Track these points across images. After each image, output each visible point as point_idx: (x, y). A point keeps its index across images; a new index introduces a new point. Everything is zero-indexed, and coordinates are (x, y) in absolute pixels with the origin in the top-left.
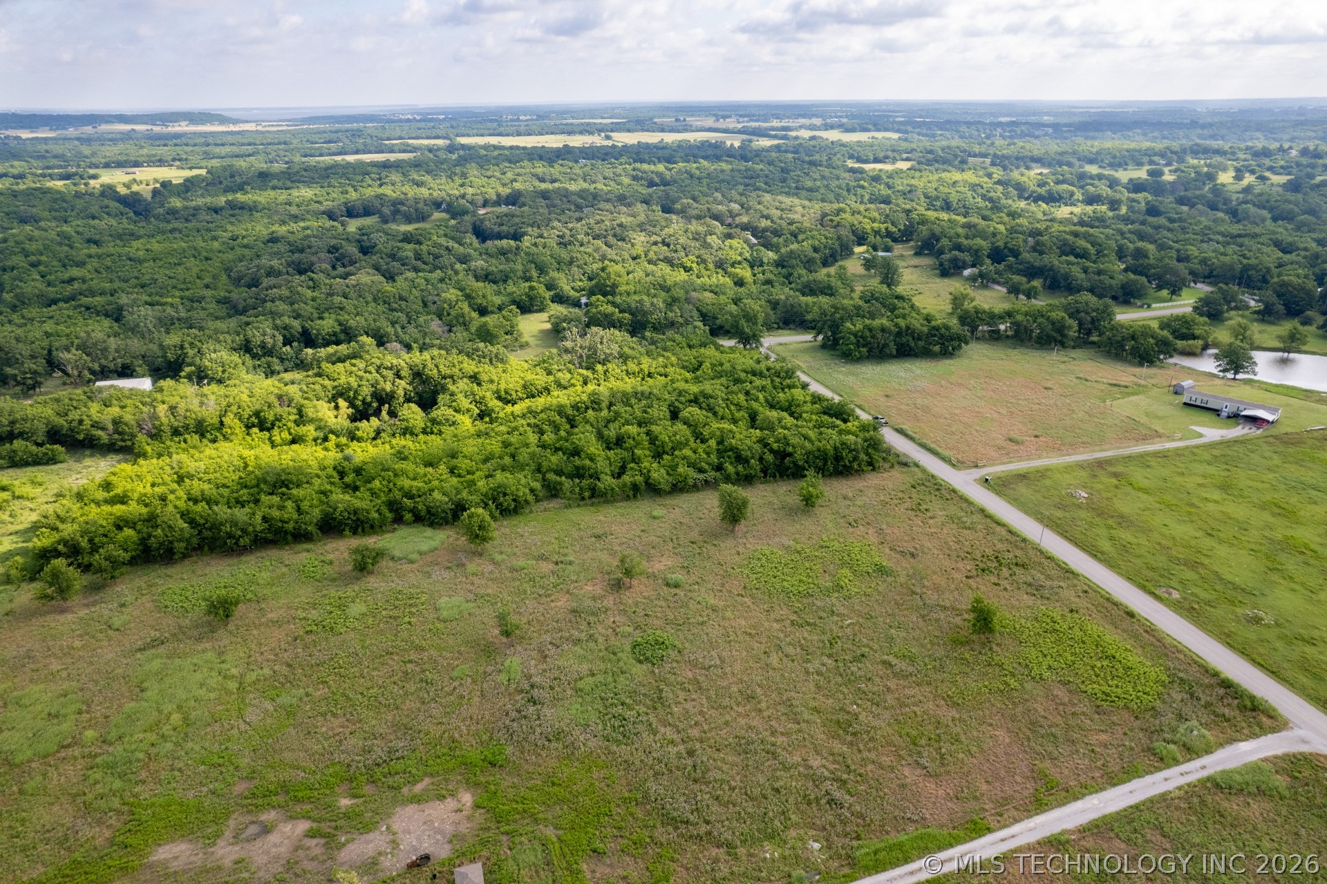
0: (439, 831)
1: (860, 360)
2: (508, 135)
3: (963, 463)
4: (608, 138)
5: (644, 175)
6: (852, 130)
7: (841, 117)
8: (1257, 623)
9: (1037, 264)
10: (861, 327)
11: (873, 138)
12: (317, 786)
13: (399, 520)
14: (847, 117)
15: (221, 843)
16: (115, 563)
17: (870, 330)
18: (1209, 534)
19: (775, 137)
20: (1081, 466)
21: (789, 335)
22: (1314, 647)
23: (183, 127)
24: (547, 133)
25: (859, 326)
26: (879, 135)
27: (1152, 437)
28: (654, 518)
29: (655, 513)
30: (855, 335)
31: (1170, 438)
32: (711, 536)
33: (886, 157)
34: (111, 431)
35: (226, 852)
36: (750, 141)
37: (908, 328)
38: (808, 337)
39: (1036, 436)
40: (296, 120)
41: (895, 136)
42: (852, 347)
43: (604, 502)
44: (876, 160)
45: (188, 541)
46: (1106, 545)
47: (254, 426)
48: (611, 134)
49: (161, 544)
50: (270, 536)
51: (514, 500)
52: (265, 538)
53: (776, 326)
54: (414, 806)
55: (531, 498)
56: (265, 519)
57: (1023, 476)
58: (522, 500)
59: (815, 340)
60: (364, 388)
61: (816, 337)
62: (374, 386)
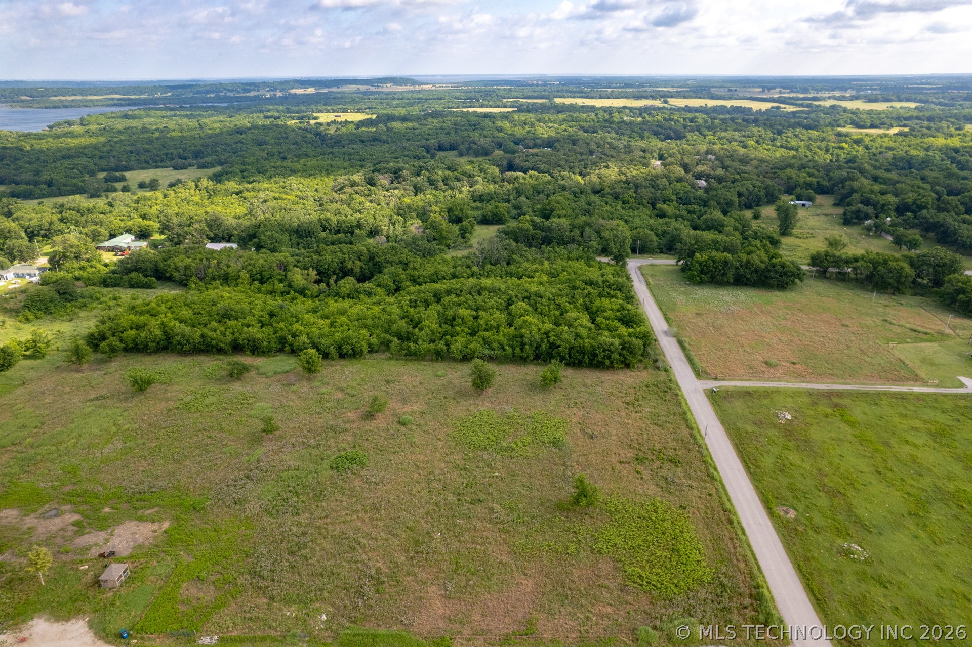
0: (135, 540)
1: (701, 283)
2: (592, 98)
3: (707, 374)
4: (666, 102)
5: (663, 131)
6: (876, 100)
7: (875, 89)
8: (846, 555)
9: (931, 220)
10: (707, 257)
11: (892, 107)
12: (101, 497)
13: (281, 350)
14: (880, 89)
15: (32, 515)
16: (113, 350)
17: (714, 261)
18: (879, 473)
19: (802, 105)
20: (810, 393)
21: (666, 258)
22: (883, 590)
23: (389, 88)
24: (622, 97)
25: (705, 257)
26: (898, 105)
27: (908, 380)
28: (437, 376)
29: (439, 373)
30: (700, 264)
31: (925, 383)
32: (462, 394)
33: (883, 124)
34: (182, 274)
35: (31, 521)
36: (778, 108)
37: (748, 262)
38: (673, 262)
39: (794, 363)
40: (459, 83)
41: (913, 105)
42: (696, 273)
43: (415, 360)
44: (873, 126)
45: (158, 343)
46: (768, 462)
47: (257, 280)
48: (668, 99)
49: (142, 342)
50: (203, 347)
51: (352, 349)
52: (200, 348)
53: (658, 251)
54: (136, 522)
55: (366, 349)
56: (202, 336)
57: (749, 393)
58: (358, 350)
59: (677, 265)
60: (335, 264)
61: (677, 262)
62: (342, 263)
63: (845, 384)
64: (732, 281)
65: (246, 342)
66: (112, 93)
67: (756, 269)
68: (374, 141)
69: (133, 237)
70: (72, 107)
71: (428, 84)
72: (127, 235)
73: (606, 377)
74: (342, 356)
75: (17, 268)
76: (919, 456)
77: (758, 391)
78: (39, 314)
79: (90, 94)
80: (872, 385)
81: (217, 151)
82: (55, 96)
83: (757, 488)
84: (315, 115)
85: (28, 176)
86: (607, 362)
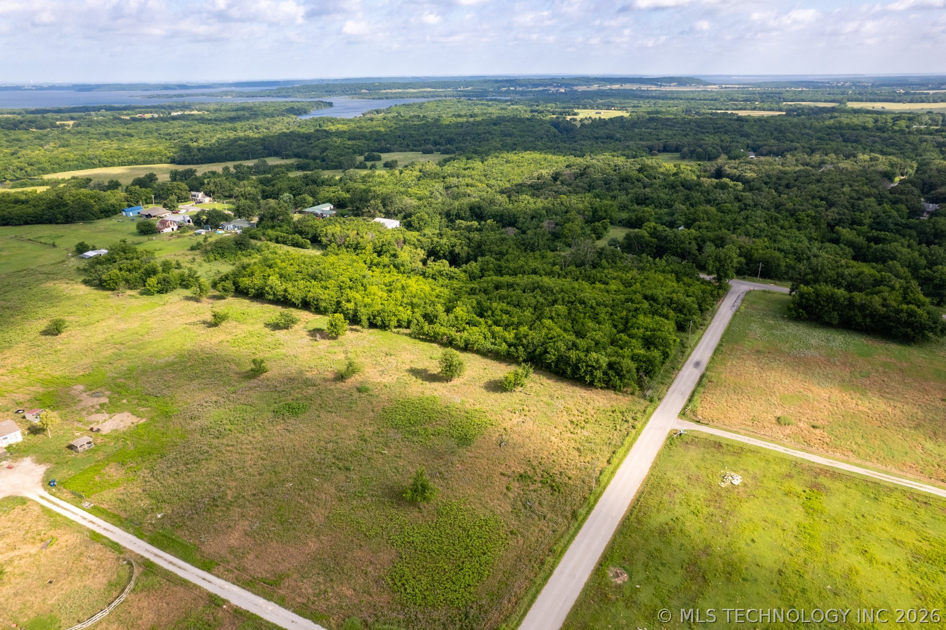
0: (118, 426)
1: (799, 319)
3: (695, 415)
10: (812, 290)
12: (129, 391)
15: (88, 393)
16: (225, 290)
17: (817, 295)
23: (672, 87)
25: (810, 289)
35: (84, 396)
38: (786, 290)
39: (815, 427)
51: (383, 321)
54: (129, 414)
55: (394, 323)
56: (285, 290)
57: (720, 445)
58: (387, 323)
59: (790, 294)
60: (446, 247)
61: (791, 292)
62: (453, 247)
63: (859, 466)
64: (835, 322)
65: (312, 299)
66: (425, 87)
67: (871, 312)
68: (607, 138)
69: (332, 207)
70: (391, 98)
71: (714, 84)
72: (328, 204)
73: (579, 393)
74: (372, 325)
75: (238, 222)
76: (862, 573)
77: (732, 446)
78: (218, 257)
79: (410, 88)
80: (900, 476)
81: (466, 140)
82: (385, 89)
83: (613, 541)
84: (576, 111)
85: (315, 153)
86: (588, 378)
